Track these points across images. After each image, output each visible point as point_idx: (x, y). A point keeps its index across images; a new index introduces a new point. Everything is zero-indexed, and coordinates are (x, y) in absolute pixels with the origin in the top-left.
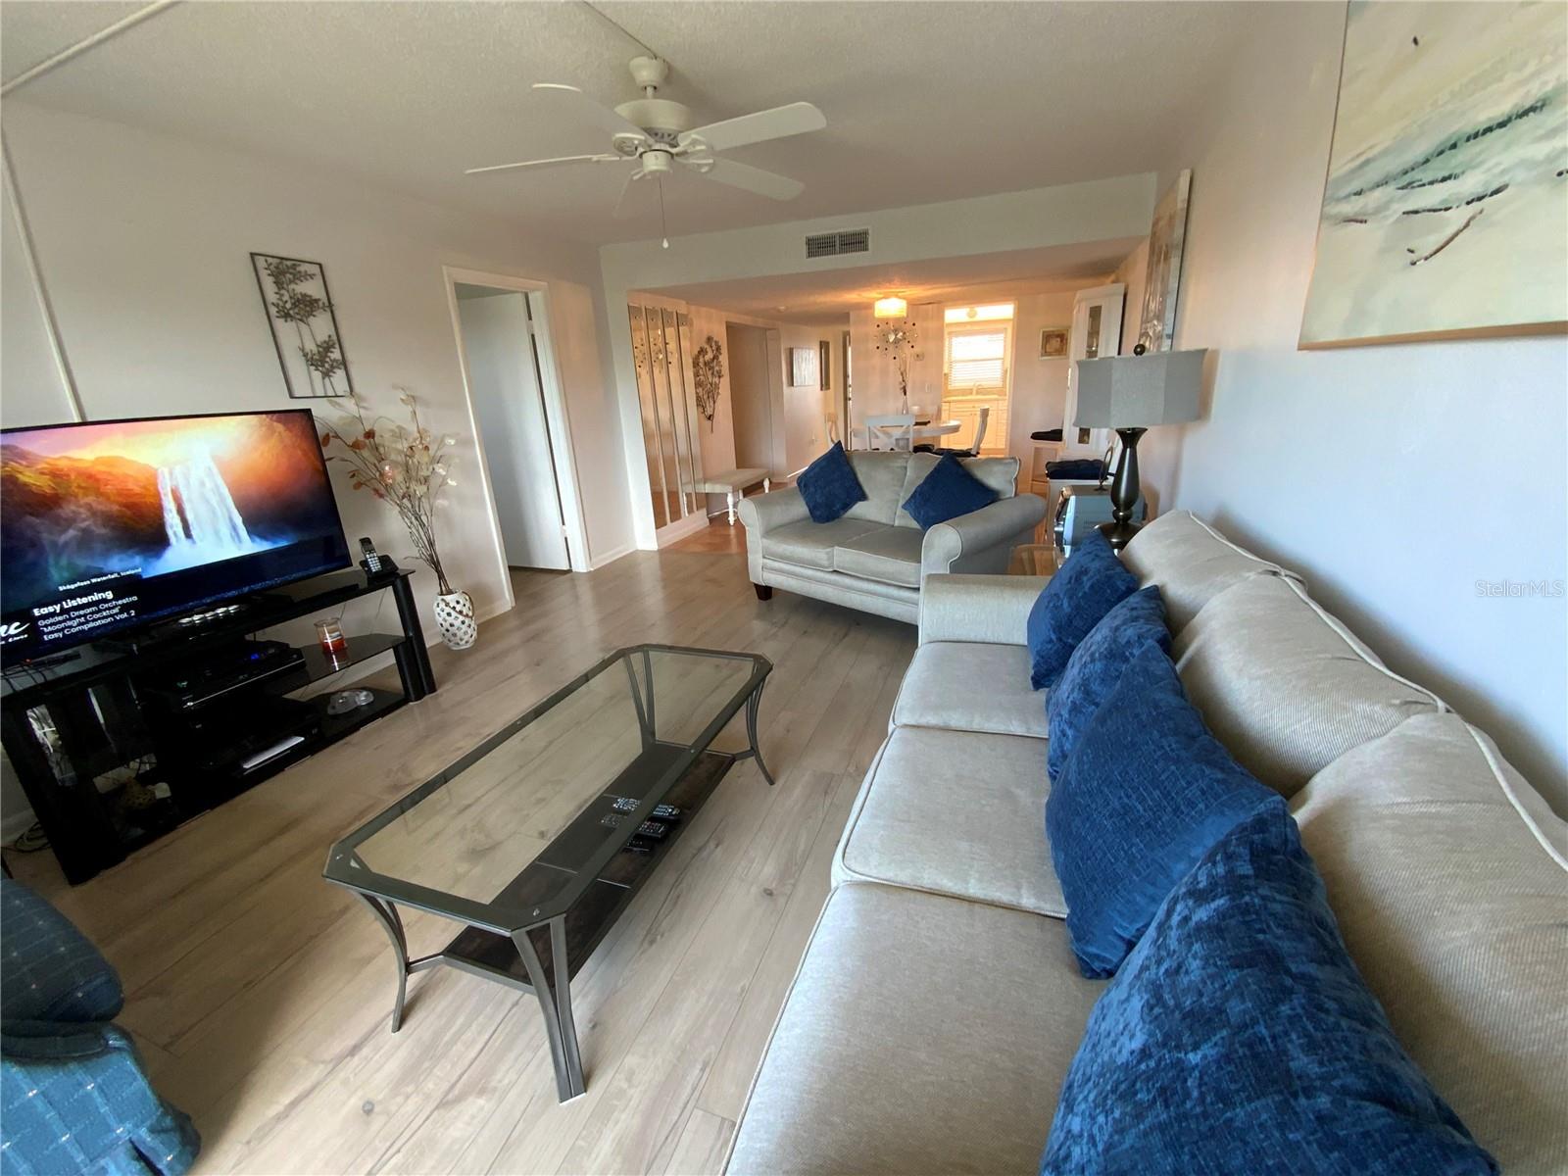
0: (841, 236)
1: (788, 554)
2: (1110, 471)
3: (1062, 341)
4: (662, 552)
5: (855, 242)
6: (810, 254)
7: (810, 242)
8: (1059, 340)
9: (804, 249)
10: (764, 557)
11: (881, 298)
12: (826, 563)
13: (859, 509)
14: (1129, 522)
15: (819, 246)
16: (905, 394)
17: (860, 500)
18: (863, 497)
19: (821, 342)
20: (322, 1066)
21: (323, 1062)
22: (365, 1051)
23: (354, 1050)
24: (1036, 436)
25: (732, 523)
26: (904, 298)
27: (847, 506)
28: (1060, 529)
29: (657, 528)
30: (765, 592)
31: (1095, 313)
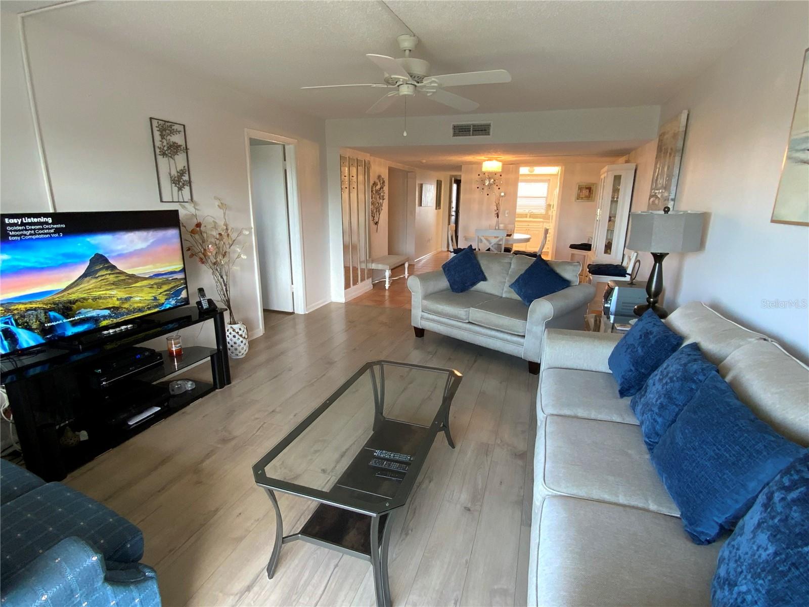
0: (474, 126)
1: (440, 310)
2: (627, 272)
3: (590, 191)
4: (347, 304)
5: (483, 130)
6: (455, 135)
7: (455, 127)
8: (588, 190)
9: (451, 131)
10: (422, 311)
11: (487, 160)
12: (464, 317)
13: (481, 286)
14: (656, 305)
15: (461, 130)
16: (498, 217)
17: (483, 281)
18: (485, 279)
19: (437, 181)
20: (232, 597)
21: (232, 595)
22: (256, 589)
23: (249, 588)
24: (573, 247)
25: (387, 288)
26: (500, 161)
27: (474, 284)
28: (609, 306)
29: (345, 289)
30: (420, 332)
31: (617, 179)
